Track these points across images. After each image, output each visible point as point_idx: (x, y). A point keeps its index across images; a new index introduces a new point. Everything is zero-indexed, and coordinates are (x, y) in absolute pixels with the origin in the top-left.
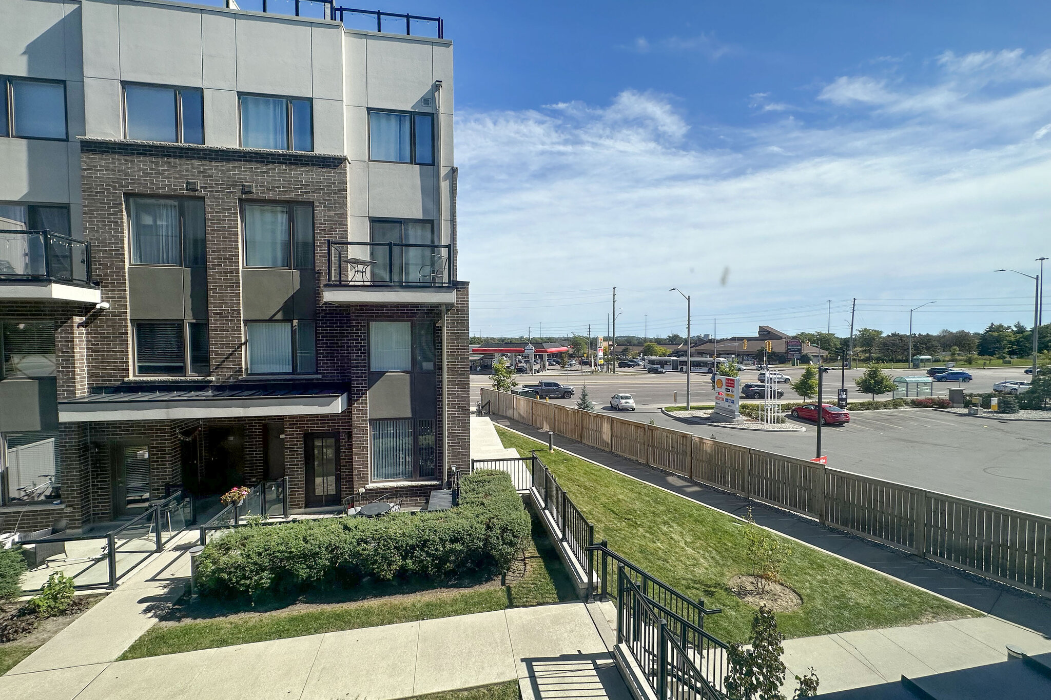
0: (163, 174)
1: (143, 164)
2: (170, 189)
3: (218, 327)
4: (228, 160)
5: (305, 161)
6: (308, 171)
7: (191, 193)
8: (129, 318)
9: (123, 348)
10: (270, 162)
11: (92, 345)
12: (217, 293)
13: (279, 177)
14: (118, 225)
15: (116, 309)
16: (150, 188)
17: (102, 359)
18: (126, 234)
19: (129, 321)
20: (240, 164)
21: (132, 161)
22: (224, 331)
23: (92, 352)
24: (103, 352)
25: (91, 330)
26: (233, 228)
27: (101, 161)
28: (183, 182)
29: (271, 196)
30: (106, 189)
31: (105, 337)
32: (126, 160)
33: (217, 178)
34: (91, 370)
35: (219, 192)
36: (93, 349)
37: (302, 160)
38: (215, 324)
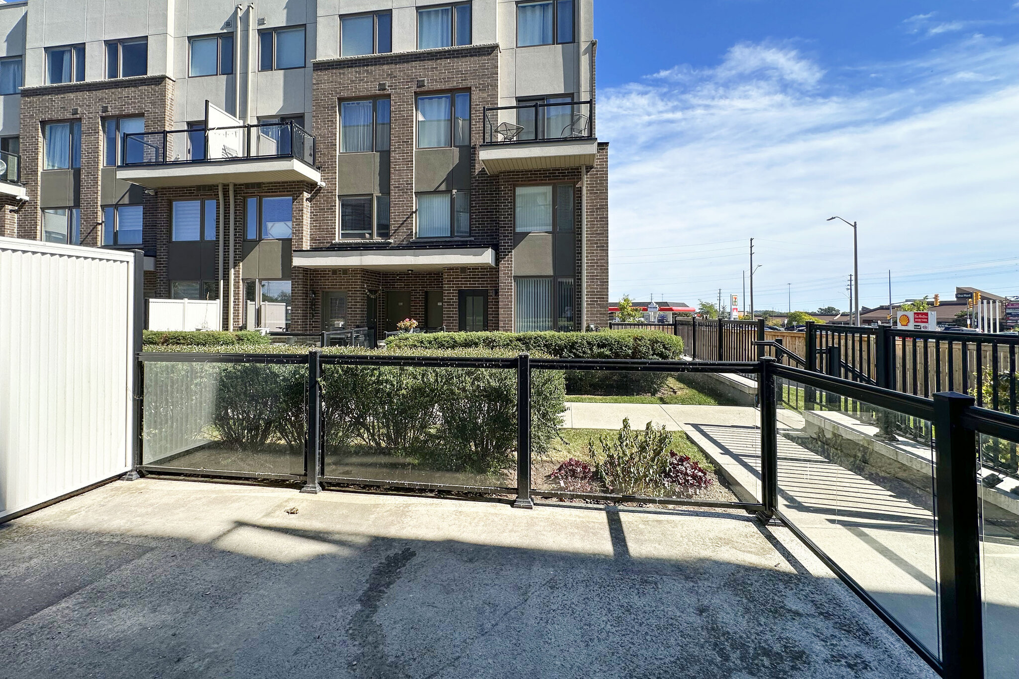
0: (363, 80)
1: (351, 74)
2: (368, 91)
3: (396, 198)
4: (408, 62)
5: (465, 53)
6: (467, 62)
7: (381, 92)
8: (337, 194)
9: (332, 217)
10: (438, 59)
11: (314, 215)
12: (397, 170)
13: (445, 70)
14: (333, 122)
15: (329, 187)
16: (354, 92)
17: (319, 226)
18: (338, 130)
19: (337, 196)
20: (416, 64)
21: (344, 74)
22: (401, 201)
23: (313, 221)
24: (320, 221)
25: (314, 204)
26: (410, 116)
27: (325, 75)
28: (376, 85)
29: (439, 87)
30: (327, 97)
31: (322, 209)
32: (340, 73)
33: (399, 78)
34: (313, 235)
35: (401, 89)
36: (314, 218)
37: (462, 53)
38: (395, 196)
